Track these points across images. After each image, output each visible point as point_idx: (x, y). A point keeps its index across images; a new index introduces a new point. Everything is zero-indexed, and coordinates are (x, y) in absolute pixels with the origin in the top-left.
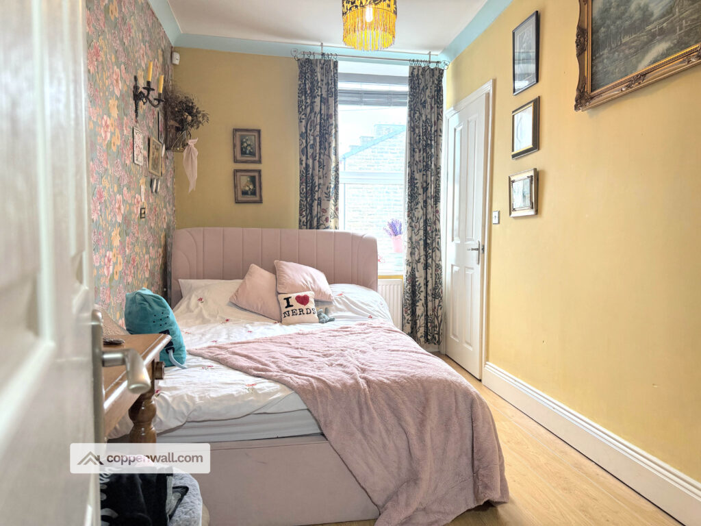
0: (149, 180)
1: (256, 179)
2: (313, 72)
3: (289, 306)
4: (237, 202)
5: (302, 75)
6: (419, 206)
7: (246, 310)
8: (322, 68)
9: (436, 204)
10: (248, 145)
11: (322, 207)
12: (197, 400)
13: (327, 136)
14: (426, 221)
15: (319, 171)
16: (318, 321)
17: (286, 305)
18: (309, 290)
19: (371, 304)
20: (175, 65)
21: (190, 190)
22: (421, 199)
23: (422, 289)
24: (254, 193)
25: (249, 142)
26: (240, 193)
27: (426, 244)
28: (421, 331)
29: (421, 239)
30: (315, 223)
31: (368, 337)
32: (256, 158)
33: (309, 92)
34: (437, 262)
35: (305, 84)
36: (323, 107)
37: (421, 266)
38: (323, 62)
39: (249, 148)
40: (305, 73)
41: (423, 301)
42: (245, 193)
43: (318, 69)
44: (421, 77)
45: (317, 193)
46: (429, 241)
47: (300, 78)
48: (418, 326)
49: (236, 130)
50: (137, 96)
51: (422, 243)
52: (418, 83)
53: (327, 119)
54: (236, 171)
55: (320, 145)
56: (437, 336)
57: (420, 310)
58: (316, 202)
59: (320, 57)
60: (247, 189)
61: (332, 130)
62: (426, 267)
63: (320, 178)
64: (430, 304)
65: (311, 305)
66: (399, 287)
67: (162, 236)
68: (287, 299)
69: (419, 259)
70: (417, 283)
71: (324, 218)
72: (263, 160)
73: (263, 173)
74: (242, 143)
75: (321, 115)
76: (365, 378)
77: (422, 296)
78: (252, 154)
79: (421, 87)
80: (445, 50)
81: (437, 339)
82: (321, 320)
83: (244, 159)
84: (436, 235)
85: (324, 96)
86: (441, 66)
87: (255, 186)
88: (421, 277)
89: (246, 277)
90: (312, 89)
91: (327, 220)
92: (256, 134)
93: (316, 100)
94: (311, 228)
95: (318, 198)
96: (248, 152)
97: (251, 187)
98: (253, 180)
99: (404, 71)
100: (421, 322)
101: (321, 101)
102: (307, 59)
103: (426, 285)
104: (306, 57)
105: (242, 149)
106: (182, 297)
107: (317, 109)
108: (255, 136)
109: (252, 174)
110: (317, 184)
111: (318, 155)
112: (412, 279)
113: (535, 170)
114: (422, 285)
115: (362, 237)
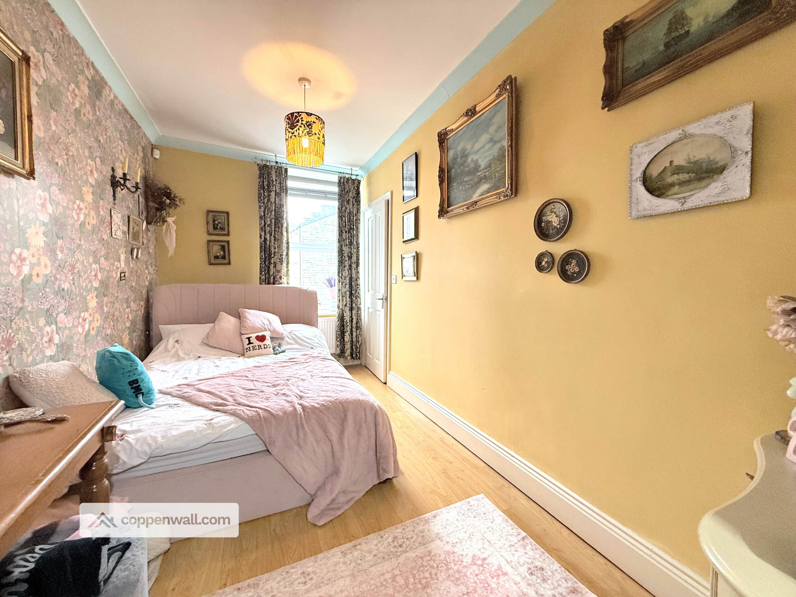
0: (130, 249)
1: (225, 248)
2: (269, 174)
3: (250, 343)
4: (211, 264)
5: (261, 176)
6: (346, 269)
7: (216, 348)
8: (276, 172)
9: (357, 268)
10: (219, 223)
11: (277, 269)
12: (160, 439)
13: (280, 219)
14: (351, 278)
15: (274, 243)
16: (273, 353)
17: (248, 342)
18: (266, 330)
19: (313, 338)
20: (155, 159)
21: (169, 255)
22: (347, 264)
23: (348, 324)
24: (224, 257)
25: (219, 221)
26: (212, 258)
27: (351, 294)
28: (348, 352)
29: (347, 291)
30: (272, 281)
31: (308, 366)
32: (226, 232)
33: (266, 187)
34: (358, 306)
35: (263, 182)
36: (277, 199)
37: (347, 309)
38: (276, 168)
39: (220, 225)
40: (263, 174)
41: (349, 332)
42: (217, 257)
43: (273, 173)
44: (346, 184)
45: (273, 259)
46: (353, 292)
47: (260, 177)
48: (346, 349)
49: (209, 212)
50: (115, 184)
51: (348, 293)
52: (344, 188)
53: (280, 207)
54: (209, 242)
55: (275, 225)
56: (358, 354)
57: (347, 338)
58: (272, 265)
59: (275, 164)
60: (218, 254)
61: (283, 215)
62: (351, 309)
63: (275, 248)
64: (354, 334)
65: (268, 342)
66: (334, 322)
67: (144, 292)
68: (249, 338)
69: (346, 304)
70: (345, 320)
71: (278, 277)
72: (231, 234)
73: (231, 243)
74: (214, 221)
75: (275, 204)
76: (301, 405)
77: (349, 329)
78: (222, 229)
79: (346, 191)
80: (361, 168)
81: (358, 356)
82: (275, 352)
83: (215, 232)
84: (357, 288)
85: (277, 191)
86: (359, 178)
87: (224, 253)
88: (347, 316)
89: (215, 323)
90: (268, 186)
91: (281, 278)
93: (271, 193)
94: (268, 284)
95: (274, 262)
96: (219, 227)
97: (222, 253)
98: (223, 248)
99: (335, 179)
100: (348, 346)
101: (275, 195)
102: (264, 164)
103: (352, 321)
104: (264, 163)
105: (214, 226)
106: (162, 339)
107: (273, 200)
108: (224, 216)
110: (273, 252)
111: (273, 232)
112: (341, 318)
113: (416, 252)
114: (348, 321)
115: (306, 290)
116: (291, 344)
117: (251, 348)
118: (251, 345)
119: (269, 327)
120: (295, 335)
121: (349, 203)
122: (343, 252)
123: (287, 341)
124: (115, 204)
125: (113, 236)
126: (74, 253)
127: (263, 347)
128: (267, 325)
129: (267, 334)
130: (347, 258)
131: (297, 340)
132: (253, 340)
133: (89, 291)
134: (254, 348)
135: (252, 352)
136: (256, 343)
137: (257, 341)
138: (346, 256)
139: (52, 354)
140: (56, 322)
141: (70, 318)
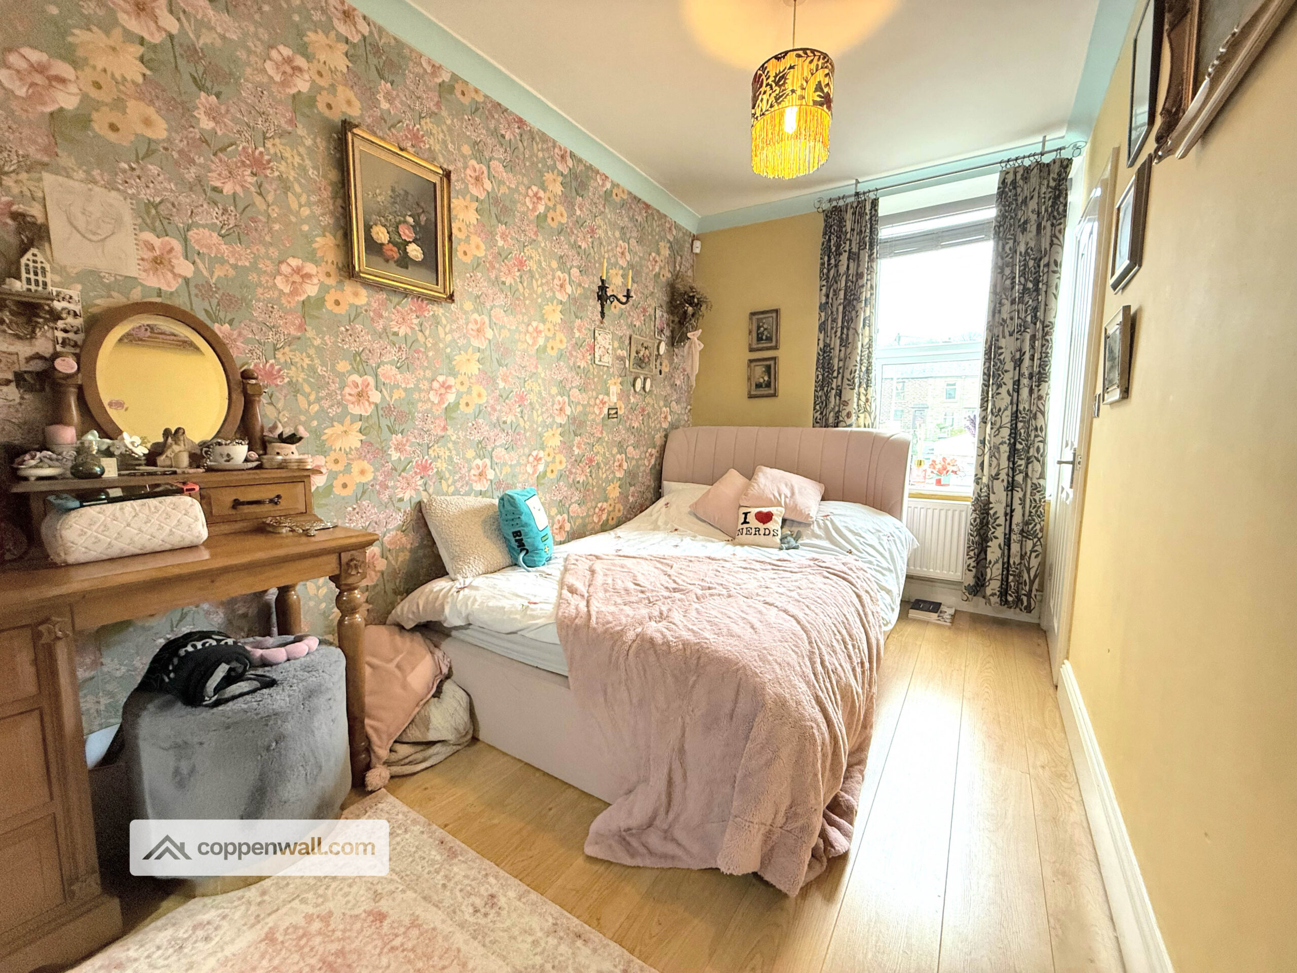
0: (631, 380)
1: (770, 368)
2: (842, 221)
3: (745, 522)
4: (751, 397)
5: (828, 228)
6: (1003, 390)
7: (704, 522)
8: (854, 213)
9: (1038, 386)
10: (765, 329)
11: (843, 399)
13: (855, 302)
14: (1015, 416)
15: (840, 351)
16: (779, 545)
17: (742, 521)
20: (697, 254)
22: (1008, 379)
23: (1001, 522)
24: (768, 385)
25: (765, 326)
26: (754, 386)
27: (1013, 451)
28: (993, 586)
29: (1002, 443)
30: (831, 420)
32: (773, 344)
33: (834, 249)
34: (1035, 481)
35: (829, 240)
36: (851, 265)
37: (999, 487)
38: (855, 205)
39: (766, 333)
40: (831, 226)
41: (1001, 540)
42: (759, 386)
43: (849, 217)
45: (835, 380)
46: (1022, 447)
47: (825, 234)
48: (988, 578)
49: (753, 314)
51: (1005, 449)
53: (857, 280)
54: (751, 361)
55: (843, 318)
56: (1025, 599)
57: (994, 552)
58: (834, 392)
59: (852, 199)
60: (762, 380)
61: (861, 293)
62: (1011, 487)
63: (840, 360)
64: (1015, 547)
68: (746, 514)
69: (998, 474)
70: (991, 512)
71: (844, 413)
72: (781, 345)
73: (779, 360)
74: (759, 328)
75: (848, 276)
77: (1000, 532)
78: (769, 339)
80: (1072, 123)
81: (1025, 603)
82: (784, 546)
83: (760, 346)
84: (1036, 436)
85: (853, 250)
86: (1065, 154)
87: (770, 377)
88: (999, 502)
89: (718, 483)
90: (838, 246)
91: (849, 415)
92: (774, 315)
93: (841, 257)
95: (838, 386)
96: (764, 337)
97: (766, 378)
98: (768, 369)
99: (990, 184)
100: (994, 572)
101: (849, 259)
102: (835, 207)
103: (1013, 515)
104: (834, 204)
105: (758, 334)
107: (843, 269)
109: (768, 363)
110: (836, 368)
111: (839, 330)
112: (983, 508)
113: (1126, 309)
114: (1001, 513)
115: (889, 438)
116: (817, 537)
117: (745, 531)
118: (745, 526)
119: (788, 500)
120: (832, 522)
121: (1024, 230)
122: (1000, 351)
123: (813, 531)
124: (602, 322)
125: (597, 362)
126: (525, 382)
127: (762, 532)
128: (786, 497)
129: (778, 513)
130: (1009, 366)
131: (832, 534)
132: (751, 518)
133: (548, 427)
134: (748, 532)
135: (744, 538)
136: (754, 523)
137: (757, 522)
138: (1008, 360)
139: (483, 489)
140: (492, 457)
141: (512, 454)
